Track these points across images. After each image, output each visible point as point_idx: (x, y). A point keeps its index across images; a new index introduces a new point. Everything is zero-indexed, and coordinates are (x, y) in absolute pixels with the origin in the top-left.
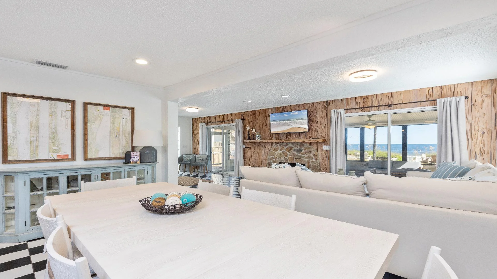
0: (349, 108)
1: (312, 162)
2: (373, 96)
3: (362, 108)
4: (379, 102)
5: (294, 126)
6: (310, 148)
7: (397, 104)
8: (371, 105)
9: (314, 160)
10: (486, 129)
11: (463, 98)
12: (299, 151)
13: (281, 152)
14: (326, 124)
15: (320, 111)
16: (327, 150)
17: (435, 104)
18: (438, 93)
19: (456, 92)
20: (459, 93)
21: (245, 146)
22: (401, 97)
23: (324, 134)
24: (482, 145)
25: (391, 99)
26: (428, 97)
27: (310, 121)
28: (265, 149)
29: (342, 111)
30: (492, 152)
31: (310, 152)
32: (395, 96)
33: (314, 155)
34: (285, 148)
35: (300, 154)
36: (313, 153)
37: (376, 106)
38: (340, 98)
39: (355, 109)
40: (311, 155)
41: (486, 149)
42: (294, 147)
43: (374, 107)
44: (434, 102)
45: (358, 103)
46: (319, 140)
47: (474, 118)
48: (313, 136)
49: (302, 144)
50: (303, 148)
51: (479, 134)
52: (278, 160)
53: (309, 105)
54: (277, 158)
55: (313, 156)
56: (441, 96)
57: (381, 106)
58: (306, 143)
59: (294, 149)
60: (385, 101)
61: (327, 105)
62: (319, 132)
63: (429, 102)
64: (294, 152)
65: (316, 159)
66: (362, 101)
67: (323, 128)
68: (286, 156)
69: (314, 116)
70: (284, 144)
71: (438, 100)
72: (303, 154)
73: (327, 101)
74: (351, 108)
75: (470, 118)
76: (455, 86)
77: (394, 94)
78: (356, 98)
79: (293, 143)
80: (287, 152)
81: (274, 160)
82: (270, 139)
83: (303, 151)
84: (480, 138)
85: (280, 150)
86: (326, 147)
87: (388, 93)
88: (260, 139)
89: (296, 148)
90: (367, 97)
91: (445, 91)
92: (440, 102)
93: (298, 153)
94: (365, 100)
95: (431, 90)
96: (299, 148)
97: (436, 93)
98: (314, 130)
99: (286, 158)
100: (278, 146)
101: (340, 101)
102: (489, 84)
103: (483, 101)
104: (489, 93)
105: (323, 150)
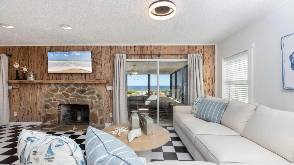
0: (129, 54)
1: (96, 102)
2: (147, 47)
3: (139, 55)
4: (151, 52)
6: (94, 89)
7: (164, 55)
8: (146, 54)
9: (97, 100)
10: (210, 75)
11: (201, 55)
12: (83, 92)
13: (61, 93)
14: (110, 67)
15: (103, 54)
16: (110, 91)
17: (187, 58)
19: (196, 51)
20: (198, 52)
21: (11, 87)
22: (166, 50)
23: (107, 76)
24: (208, 86)
25: (160, 50)
26: (182, 52)
27: (94, 63)
28: (41, 89)
29: (124, 56)
30: (213, 90)
31: (94, 92)
33: (98, 96)
34: (66, 89)
35: (83, 95)
36: (96, 93)
37: (150, 55)
38: (122, 45)
39: (134, 55)
40: (95, 95)
41: (211, 88)
42: (76, 87)
43: (148, 55)
44: (186, 56)
45: (137, 51)
46: (102, 82)
47: (205, 69)
48: (97, 77)
49: (85, 85)
50: (86, 89)
51: (207, 79)
52: (57, 101)
53: (93, 47)
54: (57, 99)
55: (96, 97)
56: (190, 52)
57: (153, 55)
58: (90, 84)
59: (77, 90)
60: (156, 52)
61: (111, 50)
62: (103, 74)
63: (182, 55)
64: (76, 93)
65: (100, 99)
66: (140, 50)
67: (107, 70)
68: (67, 97)
69: (98, 59)
70: (65, 85)
72: (87, 94)
73: (111, 46)
74: (131, 54)
76: (196, 47)
77: (161, 47)
78: (135, 46)
79: (76, 84)
80: (69, 94)
81: (53, 101)
82: (48, 80)
83: (87, 92)
84: (208, 81)
85: (61, 91)
86: (109, 88)
87: (158, 46)
88: (34, 79)
89: (79, 89)
90: (143, 47)
91: (191, 49)
92: (190, 56)
93: (81, 94)
94: (142, 49)
95: (183, 48)
96: (82, 89)
97: (186, 50)
98: (98, 71)
99: (68, 99)
100: (57, 87)
101: (122, 47)
102: (211, 48)
103: (209, 59)
104: (211, 54)
105: (106, 90)
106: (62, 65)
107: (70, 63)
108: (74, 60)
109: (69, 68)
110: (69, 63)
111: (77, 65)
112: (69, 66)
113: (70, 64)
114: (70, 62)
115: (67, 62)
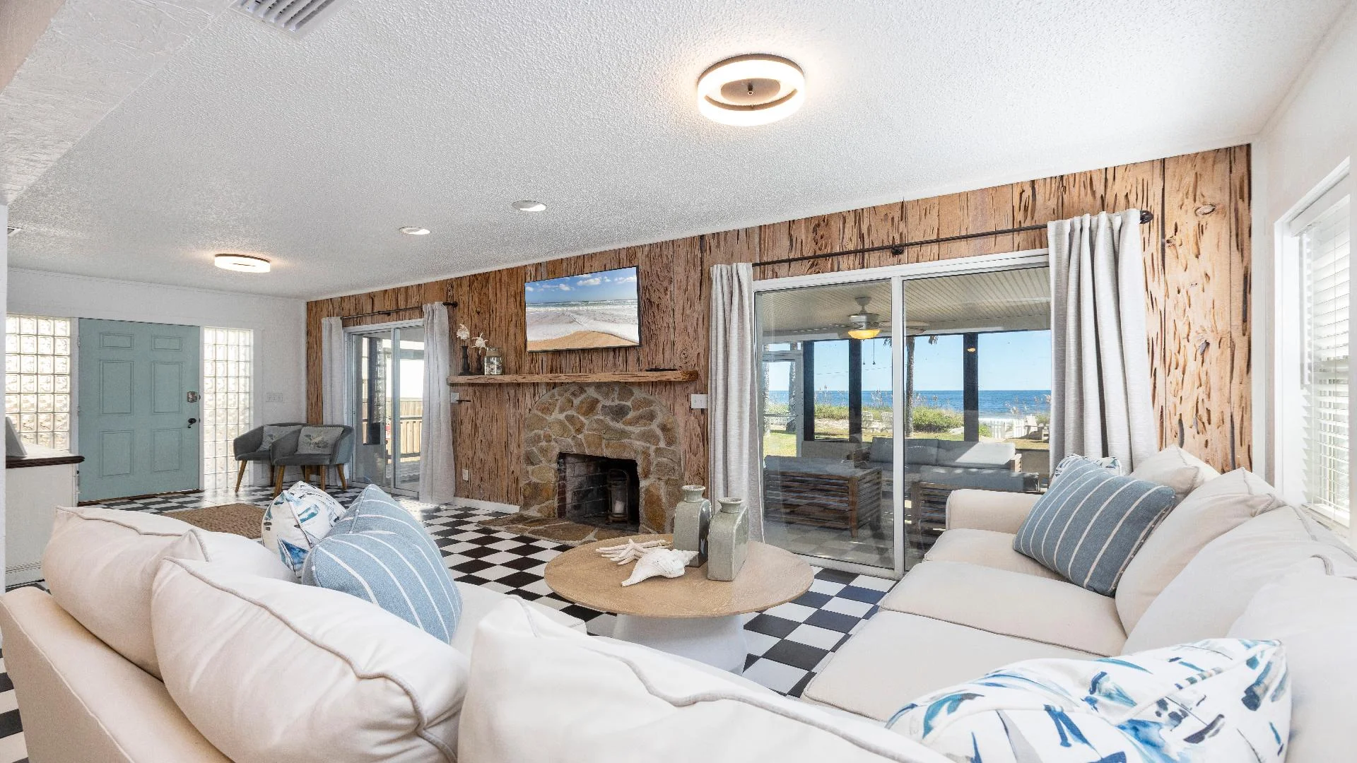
0: (770, 260)
1: (658, 451)
2: (843, 217)
3: (808, 258)
4: (861, 237)
5: (586, 325)
6: (650, 403)
7: (921, 243)
8: (837, 250)
9: (662, 444)
10: (1214, 329)
11: (1135, 215)
12: (619, 413)
13: (562, 417)
14: (701, 320)
15: (679, 270)
16: (702, 410)
17: (1043, 243)
18: (1052, 203)
19: (1110, 199)
20: (1122, 200)
21: (456, 397)
22: (933, 220)
23: (693, 353)
24: (1201, 392)
25: (902, 225)
26: (1019, 216)
27: (648, 308)
28: (517, 403)
29: (745, 271)
30: (1234, 416)
31: (651, 417)
32: (913, 216)
33: (664, 428)
34: (577, 401)
35: (619, 426)
36: (659, 419)
37: (855, 252)
38: (741, 225)
39: (789, 261)
40: (654, 426)
41: (1215, 404)
42: (600, 398)
43: (849, 253)
44: (1037, 236)
45: (799, 241)
46: (670, 376)
47: (1173, 292)
48: (659, 361)
49: (625, 388)
50: (629, 403)
51: (1191, 349)
52: (553, 443)
53: (647, 249)
54: (554, 437)
55: (659, 432)
56: (1061, 213)
57: (868, 250)
58: (639, 384)
59: (604, 407)
60: (882, 234)
61: (702, 250)
62: (679, 347)
63: (1023, 234)
64: (602, 418)
65: (670, 442)
66: (811, 235)
67: (691, 330)
68: (579, 431)
69: (661, 289)
70: (572, 389)
71: (1052, 226)
72: (630, 424)
73: (703, 237)
74: (776, 259)
75: (1159, 293)
76: (1109, 175)
77: (909, 207)
78: (791, 223)
79: (600, 387)
80: (582, 418)
81: (544, 444)
82: (531, 373)
83: (631, 415)
84: (1193, 366)
85: (562, 410)
86: (698, 401)
87: (890, 206)
88: (499, 371)
89: (608, 403)
90: (826, 220)
91: (1076, 194)
92: (1059, 234)
93: (613, 419)
94: (820, 231)
95: (1028, 192)
96: (617, 402)
97: (1045, 201)
98: (662, 338)
99: (579, 436)
100: (553, 395)
101: (742, 235)
102: (1223, 167)
103: (1201, 230)
104: (1222, 198)
105: (691, 409)
106: (557, 319)
107: (577, 313)
108: (586, 303)
109: (572, 329)
110: (572, 312)
111: (595, 319)
112: (572, 321)
113: (576, 316)
114: (576, 308)
115: (569, 309)
